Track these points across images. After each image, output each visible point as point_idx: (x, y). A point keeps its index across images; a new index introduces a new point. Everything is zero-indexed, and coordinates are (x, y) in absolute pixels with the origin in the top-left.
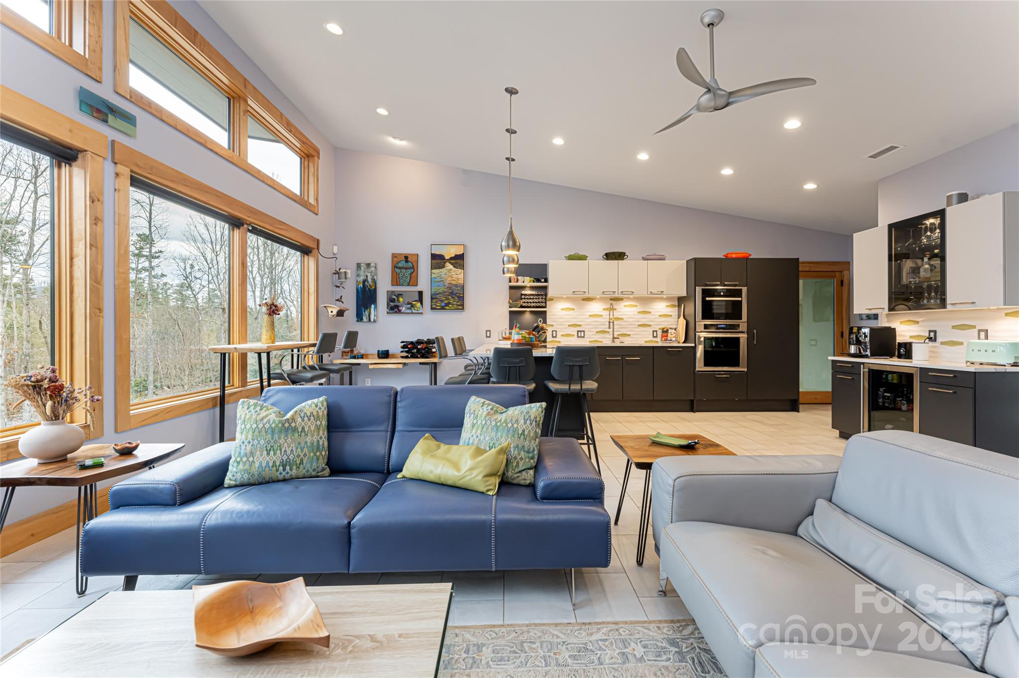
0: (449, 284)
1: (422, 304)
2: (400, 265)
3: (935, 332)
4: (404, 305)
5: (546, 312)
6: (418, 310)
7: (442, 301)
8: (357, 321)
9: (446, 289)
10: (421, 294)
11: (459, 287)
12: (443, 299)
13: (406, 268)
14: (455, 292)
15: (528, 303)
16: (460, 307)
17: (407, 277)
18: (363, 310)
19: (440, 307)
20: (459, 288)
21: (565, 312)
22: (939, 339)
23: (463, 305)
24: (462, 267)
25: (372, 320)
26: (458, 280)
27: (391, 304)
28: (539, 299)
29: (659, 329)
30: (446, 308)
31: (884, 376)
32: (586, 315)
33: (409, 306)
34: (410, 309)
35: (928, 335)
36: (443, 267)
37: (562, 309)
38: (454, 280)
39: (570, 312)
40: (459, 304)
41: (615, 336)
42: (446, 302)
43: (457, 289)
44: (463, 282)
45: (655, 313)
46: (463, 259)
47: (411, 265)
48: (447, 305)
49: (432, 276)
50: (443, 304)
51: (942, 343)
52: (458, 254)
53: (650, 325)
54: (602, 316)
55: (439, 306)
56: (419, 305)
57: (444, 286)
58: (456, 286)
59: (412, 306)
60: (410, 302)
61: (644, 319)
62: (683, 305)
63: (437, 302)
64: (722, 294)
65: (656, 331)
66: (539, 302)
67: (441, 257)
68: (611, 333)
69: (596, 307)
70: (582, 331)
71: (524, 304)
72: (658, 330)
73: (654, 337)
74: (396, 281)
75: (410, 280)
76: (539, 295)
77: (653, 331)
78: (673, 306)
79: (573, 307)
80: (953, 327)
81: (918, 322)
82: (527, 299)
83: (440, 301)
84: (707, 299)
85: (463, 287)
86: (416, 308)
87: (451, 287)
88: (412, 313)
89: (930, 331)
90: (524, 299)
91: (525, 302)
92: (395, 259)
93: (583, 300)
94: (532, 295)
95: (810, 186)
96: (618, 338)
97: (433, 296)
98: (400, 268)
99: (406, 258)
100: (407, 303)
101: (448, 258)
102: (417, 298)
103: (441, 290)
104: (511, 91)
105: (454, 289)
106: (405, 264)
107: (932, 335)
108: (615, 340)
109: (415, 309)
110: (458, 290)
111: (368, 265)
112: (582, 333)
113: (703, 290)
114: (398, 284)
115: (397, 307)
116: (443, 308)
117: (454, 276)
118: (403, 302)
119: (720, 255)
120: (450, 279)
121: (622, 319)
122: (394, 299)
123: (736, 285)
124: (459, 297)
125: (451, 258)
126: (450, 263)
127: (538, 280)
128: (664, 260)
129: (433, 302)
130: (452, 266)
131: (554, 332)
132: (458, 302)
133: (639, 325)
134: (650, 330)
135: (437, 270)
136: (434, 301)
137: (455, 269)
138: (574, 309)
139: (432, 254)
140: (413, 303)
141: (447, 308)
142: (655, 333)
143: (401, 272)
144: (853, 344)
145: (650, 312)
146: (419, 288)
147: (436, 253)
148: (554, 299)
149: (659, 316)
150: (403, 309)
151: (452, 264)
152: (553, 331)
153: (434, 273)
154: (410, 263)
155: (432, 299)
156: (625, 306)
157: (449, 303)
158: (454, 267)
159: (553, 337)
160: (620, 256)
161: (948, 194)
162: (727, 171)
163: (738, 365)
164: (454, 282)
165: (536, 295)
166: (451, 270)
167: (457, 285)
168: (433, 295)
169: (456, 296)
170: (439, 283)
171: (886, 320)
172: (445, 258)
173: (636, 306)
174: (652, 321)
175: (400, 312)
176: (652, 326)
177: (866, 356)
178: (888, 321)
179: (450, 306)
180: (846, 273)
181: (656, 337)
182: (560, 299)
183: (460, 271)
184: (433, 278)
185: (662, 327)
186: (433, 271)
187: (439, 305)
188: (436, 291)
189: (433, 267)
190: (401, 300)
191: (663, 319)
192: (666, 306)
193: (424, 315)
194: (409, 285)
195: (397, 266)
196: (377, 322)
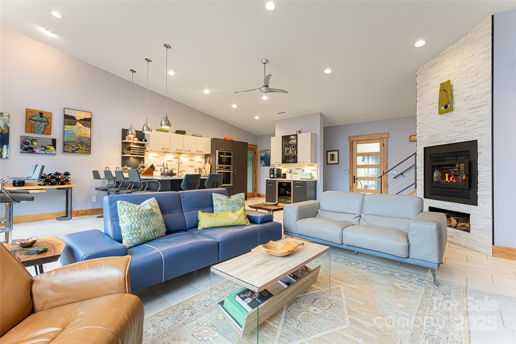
0: (79, 136)
1: (55, 147)
3: (291, 170)
4: (38, 148)
5: (144, 158)
6: (51, 152)
7: (73, 147)
9: (76, 139)
10: (54, 141)
11: (87, 139)
12: (73, 146)
13: (40, 121)
14: (84, 142)
15: (135, 152)
16: (88, 152)
17: (41, 128)
19: (71, 151)
20: (87, 140)
21: (154, 159)
22: (292, 172)
23: (90, 151)
24: (90, 126)
25: (4, 156)
26: (86, 134)
27: (25, 146)
28: (141, 150)
29: (198, 168)
30: (76, 151)
31: (282, 184)
32: (165, 160)
33: (43, 148)
34: (44, 150)
35: (289, 171)
36: (75, 124)
37: (153, 157)
38: (83, 134)
39: (157, 159)
40: (87, 150)
41: (179, 172)
42: (77, 148)
43: (85, 140)
44: (90, 136)
45: (196, 161)
46: (91, 122)
47: (46, 120)
48: (78, 149)
49: (65, 130)
50: (74, 149)
51: (293, 174)
52: (87, 118)
53: (194, 167)
54: (173, 161)
55: (71, 150)
56: (52, 148)
58: (85, 138)
59: (46, 149)
60: (44, 145)
61: (192, 163)
62: (208, 158)
63: (69, 147)
64: (225, 154)
65: (196, 169)
66: (141, 152)
67: (73, 118)
68: (178, 170)
69: (170, 157)
71: (133, 153)
72: (197, 168)
73: (195, 172)
74: (30, 130)
75: (44, 130)
76: (141, 148)
77: (195, 169)
78: (203, 158)
79: (159, 156)
80: (296, 169)
81: (286, 167)
82: (134, 150)
83: (71, 147)
84: (221, 156)
85: (90, 139)
86: (49, 151)
87: (80, 138)
88: (46, 153)
89: (290, 170)
90: (133, 150)
91: (133, 152)
92: (30, 114)
93: (164, 152)
94: (137, 148)
95: (257, 118)
96: (181, 172)
97: (66, 143)
98: (35, 120)
99: (41, 114)
100: (41, 146)
101: (79, 119)
102: (51, 144)
103: (72, 140)
104: (167, 46)
105: (82, 140)
106: (39, 118)
107: (291, 171)
108: (179, 173)
109: (48, 151)
110: (86, 141)
111: (1, 114)
113: (219, 152)
114: (33, 131)
115: (31, 148)
116: (73, 152)
118: (37, 145)
119: (223, 138)
120: (80, 133)
121: (182, 163)
122: (28, 142)
123: (229, 151)
124: (87, 145)
125: (81, 119)
126: (80, 122)
127: (141, 140)
128: (202, 137)
129: (65, 147)
130: (82, 125)
132: (86, 148)
133: (189, 166)
135: (70, 126)
137: (84, 127)
138: (159, 157)
139: (64, 114)
140: (47, 146)
141: (77, 152)
142: (196, 170)
143: (35, 123)
144: (272, 174)
145: (194, 160)
146: (52, 136)
147: (69, 115)
148: (149, 151)
149: (198, 162)
150: (37, 151)
151: (82, 124)
153: (66, 128)
154: (45, 118)
155: (64, 145)
156: (183, 157)
158: (83, 125)
160: (183, 133)
161: (297, 130)
162: (234, 106)
163: (230, 183)
164: (83, 136)
165: (140, 148)
166: (81, 127)
167: (86, 137)
168: (66, 142)
169: (84, 144)
170: (71, 135)
171: (278, 166)
172: (76, 119)
173: (188, 157)
174: (195, 164)
175: (34, 152)
177: (275, 178)
178: (278, 167)
179: (80, 150)
180: (256, 149)
181: (196, 172)
182: (153, 151)
183: (88, 129)
184: (66, 131)
185: (199, 167)
186: (66, 126)
187: (70, 149)
188: (69, 140)
189: (65, 123)
190: (35, 143)
191: (199, 164)
192: (201, 158)
193: (56, 155)
194: (43, 134)
195: (32, 119)
196: (9, 159)
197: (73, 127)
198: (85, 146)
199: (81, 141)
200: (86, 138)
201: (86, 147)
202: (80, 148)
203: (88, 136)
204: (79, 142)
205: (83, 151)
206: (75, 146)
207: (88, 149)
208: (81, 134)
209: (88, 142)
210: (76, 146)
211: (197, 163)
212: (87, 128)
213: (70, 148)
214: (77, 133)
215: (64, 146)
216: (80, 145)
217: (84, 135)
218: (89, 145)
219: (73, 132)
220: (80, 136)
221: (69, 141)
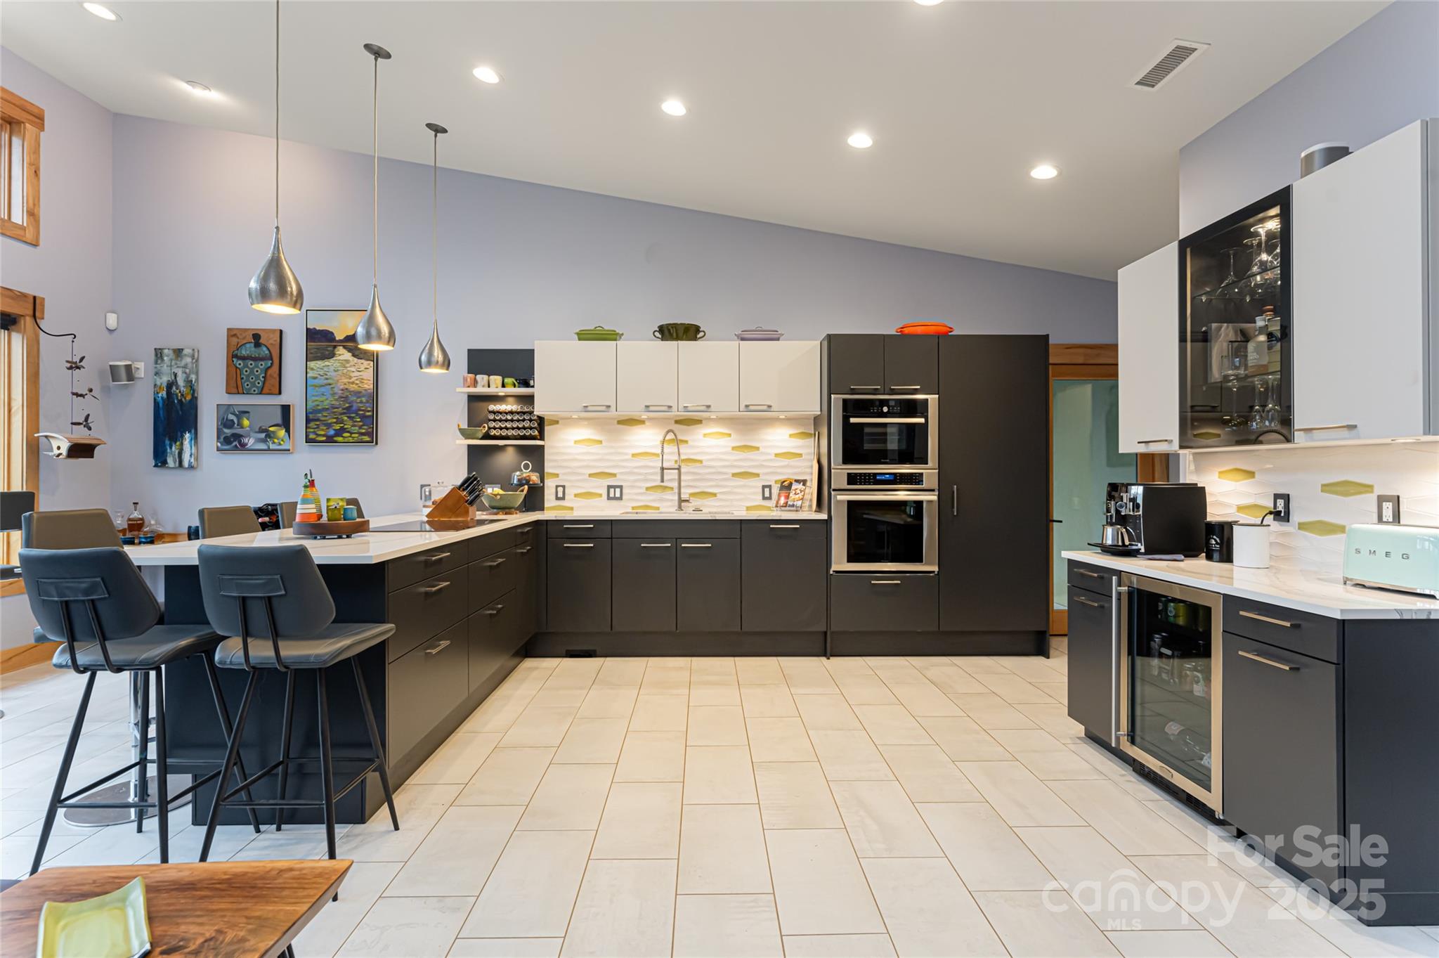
0: (342, 390)
1: (288, 431)
2: (244, 352)
3: (1287, 498)
4: (252, 434)
5: (543, 447)
6: (280, 444)
7: (329, 426)
8: (156, 466)
9: (336, 400)
10: (286, 410)
11: (363, 396)
12: (330, 421)
13: (255, 359)
14: (355, 406)
15: (501, 428)
16: (366, 438)
17: (257, 377)
18: (167, 442)
19: (324, 438)
20: (364, 400)
21: (583, 449)
22: (1296, 517)
25: (186, 464)
26: (362, 380)
27: (226, 431)
28: (523, 421)
29: (776, 482)
30: (335, 439)
31: (1161, 607)
32: (626, 454)
33: (263, 435)
34: (264, 441)
35: (1271, 505)
36: (332, 355)
37: (576, 442)
38: (353, 383)
39: (594, 449)
40: (364, 431)
41: (684, 497)
42: (338, 427)
43: (359, 400)
45: (769, 451)
47: (267, 352)
48: (339, 433)
49: (308, 375)
50: (332, 432)
51: (1302, 526)
53: (758, 475)
54: (658, 455)
55: (323, 436)
56: (282, 433)
57: (334, 394)
58: (358, 394)
59: (270, 435)
60: (265, 425)
61: (747, 462)
63: (318, 427)
64: (886, 409)
65: (770, 487)
66: (524, 428)
67: (327, 336)
68: (676, 491)
69: (647, 438)
70: (618, 487)
71: (493, 432)
72: (772, 483)
73: (764, 498)
74: (235, 384)
75: (264, 383)
76: (524, 413)
77: (764, 487)
78: (805, 435)
79: (598, 438)
80: (1327, 488)
81: (1251, 474)
82: (500, 421)
83: (325, 425)
84: (853, 420)
85: (374, 397)
86: (276, 441)
87: (347, 397)
88: (269, 450)
89: (1277, 497)
90: (494, 420)
91: (495, 428)
92: (235, 340)
93: (620, 422)
94: (511, 413)
95: (1044, 172)
96: (689, 503)
97: (311, 416)
98: (244, 358)
99: (256, 337)
100: (257, 430)
101: (342, 338)
102: (279, 420)
103: (325, 403)
105: (352, 402)
106: (253, 349)
107: (1281, 504)
108: (683, 504)
109: (274, 443)
110: (361, 402)
111: (178, 352)
112: (618, 490)
113: (845, 401)
114: (240, 391)
115: (237, 437)
116: (330, 440)
117: (352, 375)
118: (250, 426)
120: (346, 381)
121: (701, 461)
122: (232, 420)
123: (920, 392)
124: (363, 417)
125: (346, 337)
126: (345, 347)
127: (525, 383)
128: (778, 339)
129: (310, 428)
130: (350, 354)
131: (560, 490)
133: (734, 475)
134: (757, 484)
135: (319, 362)
136: (312, 424)
137: (356, 359)
138: (600, 442)
139: (307, 329)
140: (271, 429)
141: (340, 439)
142: (767, 490)
143: (244, 367)
145: (758, 448)
146: (283, 399)
147: (318, 329)
148: (560, 422)
149: (776, 455)
150: (250, 442)
151: (349, 350)
152: (557, 487)
153: (312, 369)
154: (265, 349)
156: (705, 435)
157: (343, 430)
158: (354, 355)
159: (557, 498)
160: (689, 332)
163: (918, 558)
164: (353, 387)
165: (518, 413)
166: (347, 361)
167: (360, 392)
168: (311, 413)
169: (357, 415)
170: (323, 389)
171: (1192, 467)
172: (335, 338)
173: (730, 435)
174: (762, 466)
175: (243, 447)
176: (761, 477)
177: (1135, 554)
178: (1196, 470)
179: (346, 435)
181: (770, 498)
182: (569, 421)
184: (310, 377)
185: (782, 477)
186: (312, 364)
187: (322, 433)
188: (318, 405)
189: (309, 355)
190: (246, 422)
191: (785, 462)
192: (791, 436)
193: (292, 453)
194: (260, 394)
195: (239, 355)
196: (196, 468)
197: (327, 363)
198: (359, 420)
199: (347, 405)
200: (360, 395)
201: (361, 424)
202: (346, 427)
203: (365, 386)
204: (344, 409)
205: (353, 435)
206: (335, 423)
207: (365, 427)
208: (349, 383)
209: (367, 408)
210: (335, 420)
211: (773, 457)
212: (363, 361)
213: (323, 430)
214: (338, 381)
215: (308, 425)
216: (346, 418)
217: (357, 384)
218: (369, 416)
219: (327, 379)
220: (347, 389)
221: (319, 408)
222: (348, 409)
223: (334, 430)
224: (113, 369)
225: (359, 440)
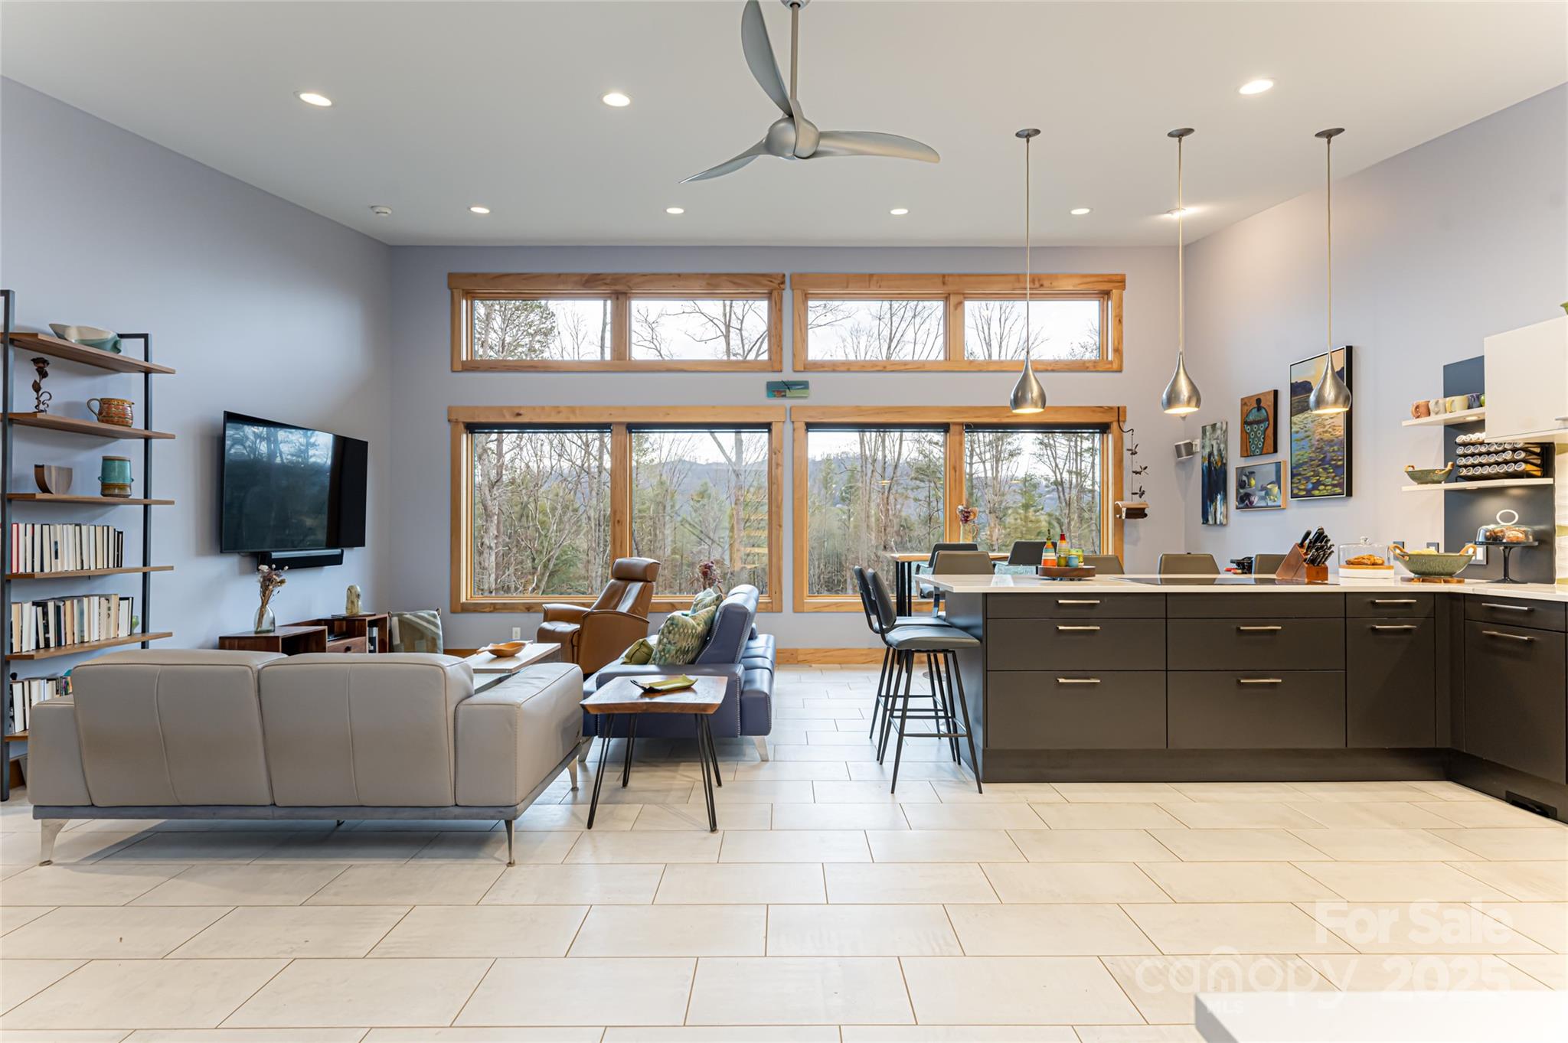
0: (1318, 441)
1: (1280, 487)
2: (1251, 418)
5: (1551, 487)
6: (1275, 501)
8: (1203, 523)
9: (1314, 452)
10: (1279, 467)
11: (1335, 445)
13: (1258, 423)
15: (1473, 465)
17: (1259, 440)
18: (1209, 503)
19: (1304, 493)
23: (1350, 485)
26: (1334, 427)
27: (1241, 491)
33: (1263, 493)
38: (1326, 432)
40: (1335, 482)
42: (1314, 480)
47: (1265, 414)
48: (1316, 486)
56: (1276, 489)
57: (1312, 445)
58: (1330, 443)
59: (1268, 493)
60: (1265, 483)
67: (1302, 387)
74: (1246, 448)
75: (1263, 443)
82: (1473, 455)
85: (1348, 443)
86: (1272, 497)
87: (1321, 448)
88: (1267, 507)
92: (1246, 408)
97: (1295, 471)
98: (1250, 423)
99: (1259, 401)
100: (1260, 488)
102: (1274, 478)
106: (1256, 413)
109: (1270, 500)
111: (1214, 426)
114: (1249, 453)
117: (1326, 423)
118: (1256, 485)
122: (1245, 481)
132: (1333, 479)
135: (1300, 416)
136: (1295, 480)
139: (1291, 384)
140: (1269, 486)
141: (1316, 492)
143: (1251, 431)
146: (1278, 457)
147: (1299, 382)
153: (1295, 424)
154: (1266, 410)
155: (1293, 476)
157: (1319, 483)
164: (1327, 436)
167: (1332, 441)
168: (1295, 468)
169: (1331, 465)
170: (1303, 443)
172: (1310, 388)
179: (1322, 487)
187: (1303, 487)
188: (1299, 460)
190: (1253, 482)
193: (1283, 509)
194: (1261, 454)
195: (1249, 420)
196: (1225, 525)
197: (1306, 415)
198: (1331, 471)
199: (1322, 456)
200: (1332, 444)
201: (1333, 474)
202: (1321, 479)
203: (1337, 433)
204: (1319, 461)
205: (1327, 488)
206: (1312, 476)
207: (1337, 478)
208: (1323, 432)
210: (1312, 473)
213: (1303, 484)
215: (1293, 481)
216: (1321, 470)
217: (1330, 432)
219: (1306, 431)
220: (1322, 439)
221: (1301, 462)
222: (1323, 460)
223: (1313, 483)
224: (1178, 447)
225: (1332, 493)
